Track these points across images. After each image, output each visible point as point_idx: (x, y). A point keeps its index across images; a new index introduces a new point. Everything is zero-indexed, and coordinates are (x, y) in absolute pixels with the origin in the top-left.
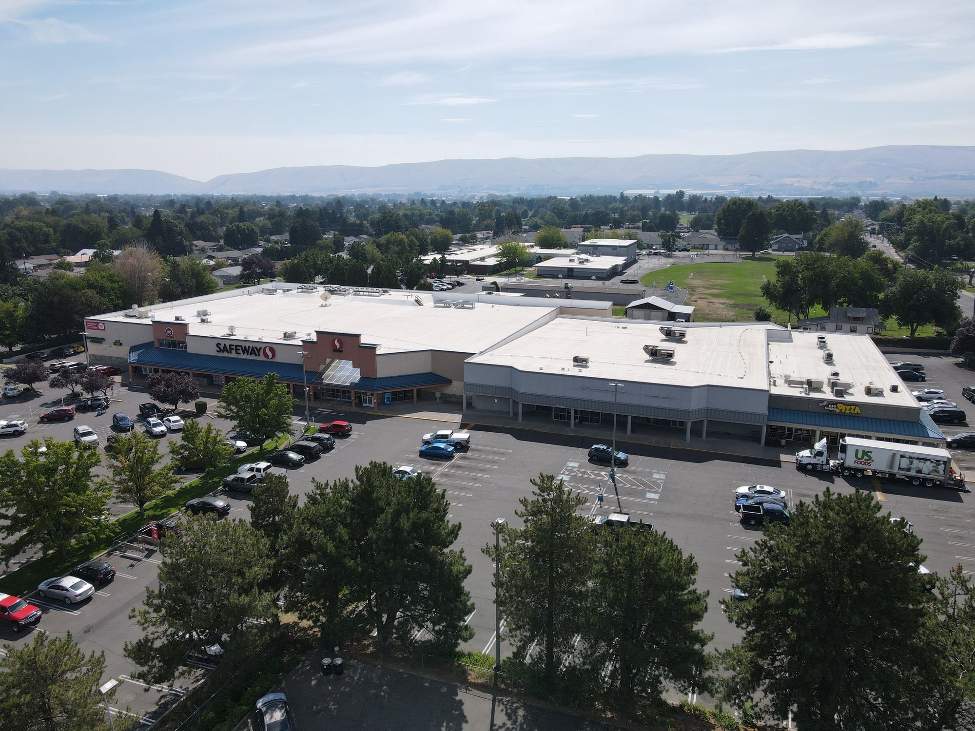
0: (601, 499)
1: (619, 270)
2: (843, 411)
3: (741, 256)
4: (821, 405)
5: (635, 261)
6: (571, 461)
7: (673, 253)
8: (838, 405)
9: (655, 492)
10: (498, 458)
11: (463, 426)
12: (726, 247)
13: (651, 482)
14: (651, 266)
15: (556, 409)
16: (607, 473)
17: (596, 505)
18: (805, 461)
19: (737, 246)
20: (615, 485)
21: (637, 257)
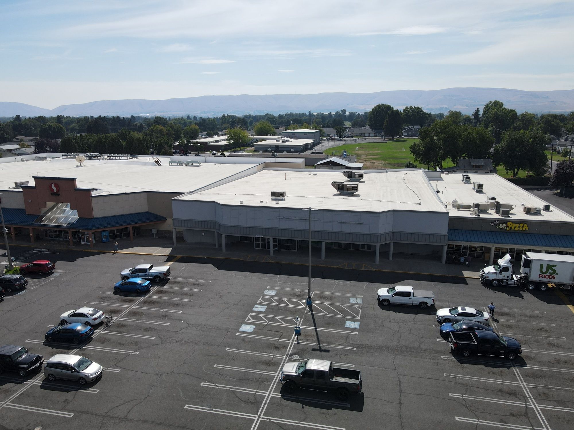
0: (298, 333)
1: (310, 147)
2: (513, 228)
3: (385, 140)
4: (492, 224)
5: (319, 143)
6: (269, 289)
7: (343, 138)
8: (509, 223)
9: (354, 320)
10: (195, 290)
11: (169, 259)
12: (376, 135)
13: (348, 308)
14: (330, 145)
15: (257, 239)
16: (304, 301)
17: (293, 340)
18: (491, 277)
19: (383, 134)
20: (312, 314)
21: (321, 141)
